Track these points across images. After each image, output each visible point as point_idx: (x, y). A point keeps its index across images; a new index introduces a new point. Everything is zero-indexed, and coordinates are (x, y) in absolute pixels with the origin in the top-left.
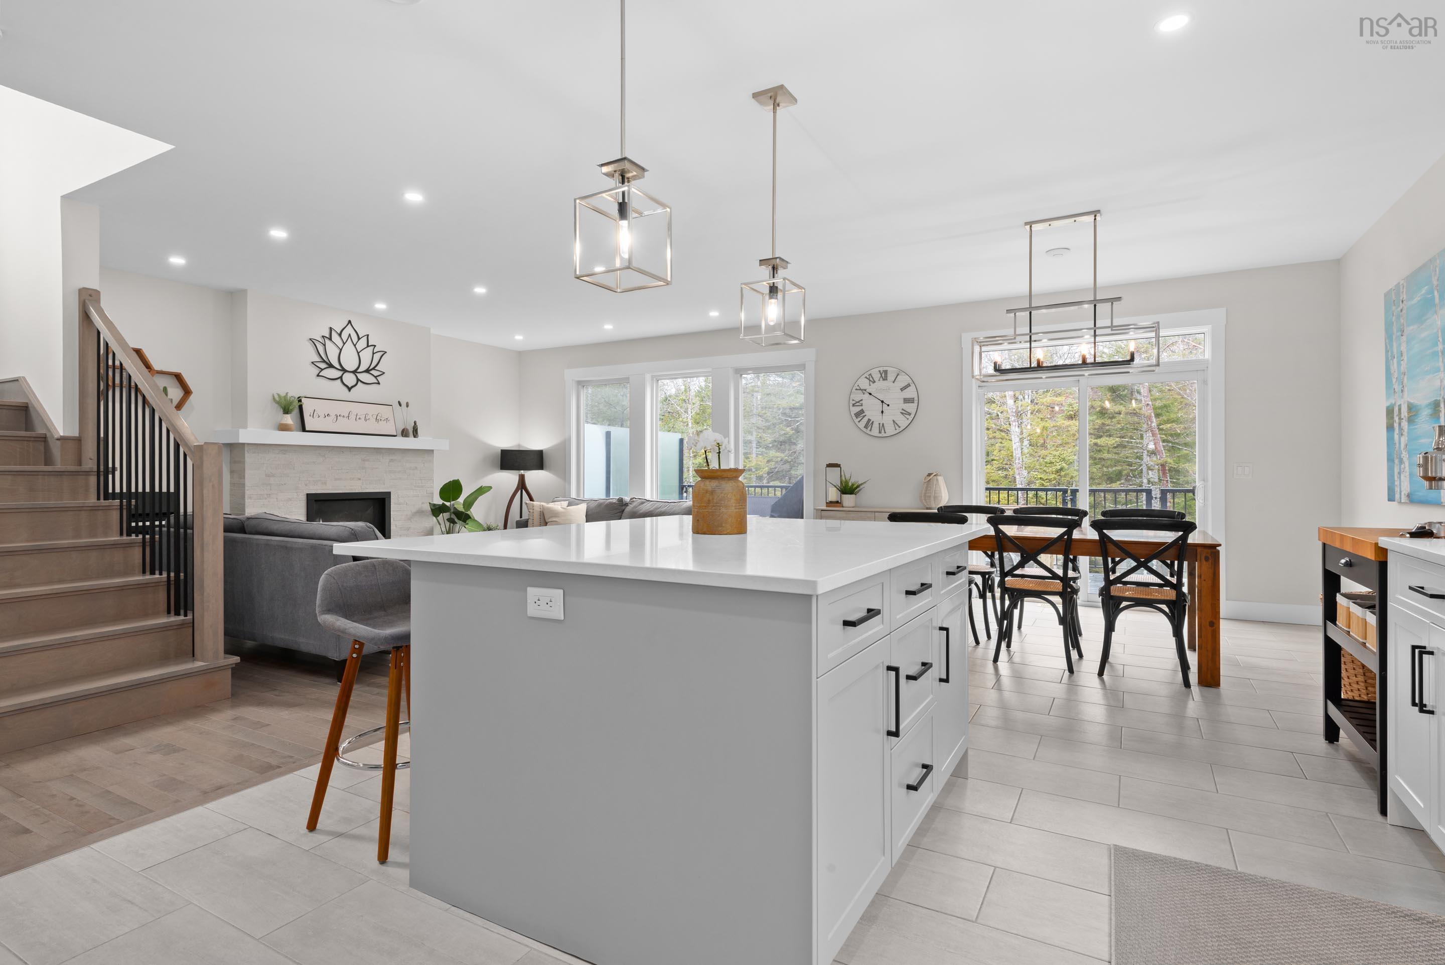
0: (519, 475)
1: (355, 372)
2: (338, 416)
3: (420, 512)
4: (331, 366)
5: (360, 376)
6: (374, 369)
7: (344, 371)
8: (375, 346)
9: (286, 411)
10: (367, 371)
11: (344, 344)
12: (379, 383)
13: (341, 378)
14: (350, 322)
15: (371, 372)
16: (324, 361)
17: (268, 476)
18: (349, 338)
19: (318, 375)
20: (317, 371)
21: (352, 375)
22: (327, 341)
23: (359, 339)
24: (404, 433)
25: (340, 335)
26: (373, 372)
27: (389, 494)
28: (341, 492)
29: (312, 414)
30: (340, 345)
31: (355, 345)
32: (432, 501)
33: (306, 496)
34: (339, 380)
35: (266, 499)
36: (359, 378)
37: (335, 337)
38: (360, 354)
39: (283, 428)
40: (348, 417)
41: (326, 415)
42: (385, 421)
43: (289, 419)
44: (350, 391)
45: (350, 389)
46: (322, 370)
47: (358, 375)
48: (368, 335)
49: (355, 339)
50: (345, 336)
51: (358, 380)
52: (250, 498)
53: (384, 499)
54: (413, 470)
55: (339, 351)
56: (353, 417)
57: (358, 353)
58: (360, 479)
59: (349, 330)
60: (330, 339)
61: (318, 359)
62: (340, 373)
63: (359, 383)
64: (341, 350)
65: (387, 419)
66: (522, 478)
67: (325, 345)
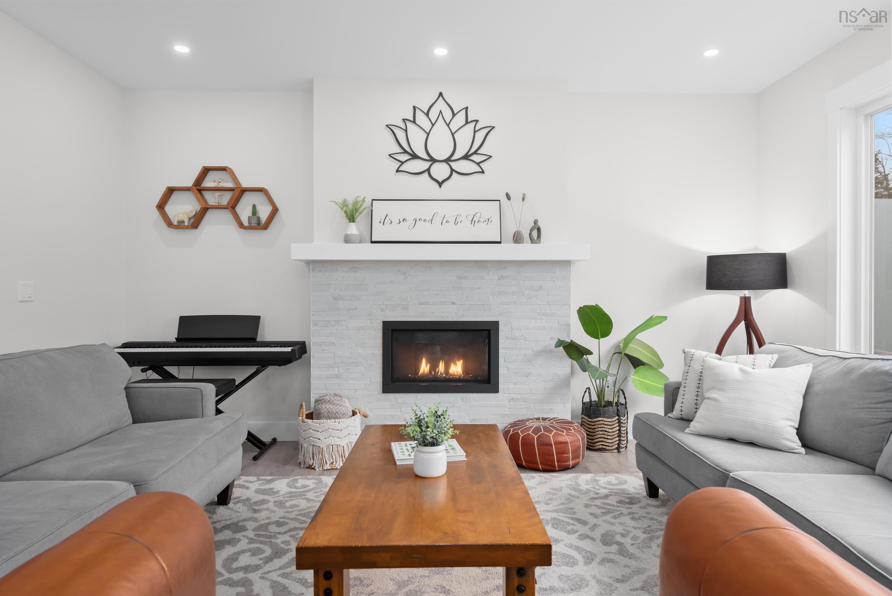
0: (741, 298)
1: (448, 161)
2: (418, 219)
3: (545, 352)
4: (414, 156)
5: (454, 165)
6: (475, 153)
7: (433, 160)
8: (477, 121)
9: (352, 219)
10: (466, 157)
11: (433, 125)
12: (483, 172)
13: (428, 170)
14: (441, 94)
15: (470, 158)
16: (405, 152)
17: (336, 299)
18: (441, 115)
19: (398, 171)
20: (397, 165)
21: (445, 166)
22: (410, 125)
23: (454, 115)
24: (517, 238)
25: (427, 114)
26: (474, 158)
27: (496, 324)
28: (429, 320)
29: (382, 221)
30: (427, 126)
31: (448, 125)
32: (569, 336)
33: (382, 324)
34: (426, 174)
35: (334, 326)
36: (453, 168)
37: (421, 118)
38: (455, 135)
39: (348, 240)
40: (432, 220)
41: (401, 220)
42: (485, 223)
43: (353, 229)
44: (440, 186)
45: (440, 184)
46: (403, 163)
47: (451, 163)
48: (467, 108)
49: (448, 115)
50: (433, 114)
51: (452, 170)
52: (316, 325)
53: (489, 331)
54: (536, 290)
55: (426, 135)
56: (437, 220)
57: (453, 135)
58: (454, 303)
59: (441, 105)
60: (414, 122)
61: (400, 150)
62: (426, 165)
63: (454, 173)
64: (428, 134)
65: (489, 219)
66: (746, 303)
67: (406, 131)
